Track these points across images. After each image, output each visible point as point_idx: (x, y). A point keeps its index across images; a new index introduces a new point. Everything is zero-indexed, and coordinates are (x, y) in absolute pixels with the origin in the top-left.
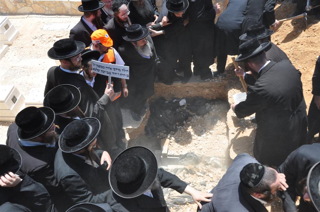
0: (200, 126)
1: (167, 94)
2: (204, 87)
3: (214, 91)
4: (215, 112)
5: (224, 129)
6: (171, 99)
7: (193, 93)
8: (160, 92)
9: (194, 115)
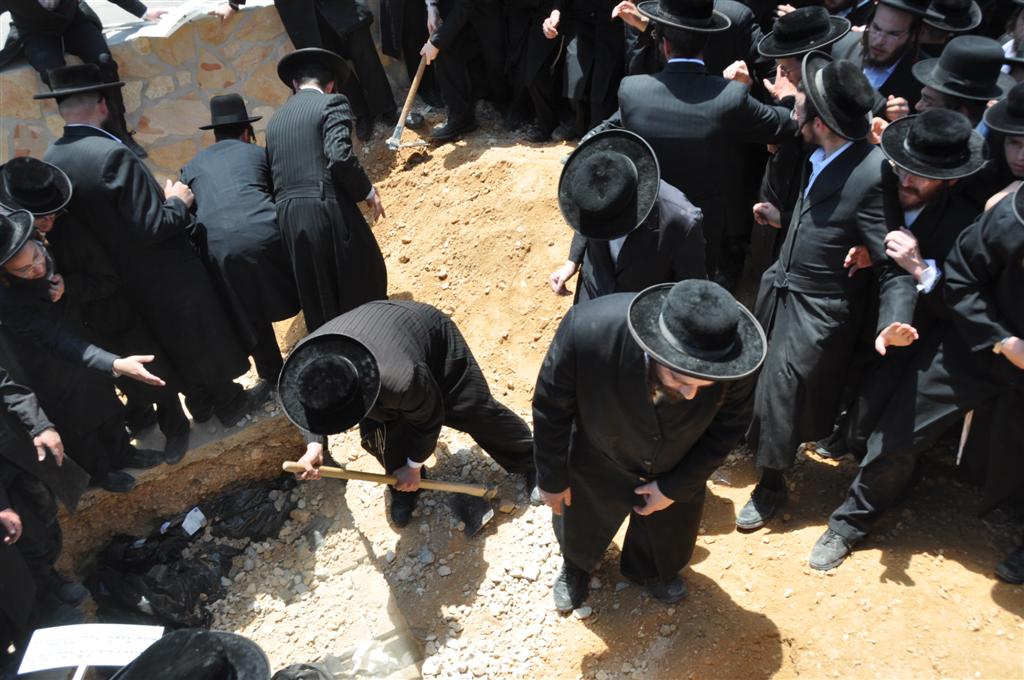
0: (278, 571)
1: (129, 517)
2: (244, 444)
3: (277, 445)
4: (306, 506)
5: (357, 548)
6: (151, 528)
7: (215, 479)
8: (102, 519)
9: (248, 545)
